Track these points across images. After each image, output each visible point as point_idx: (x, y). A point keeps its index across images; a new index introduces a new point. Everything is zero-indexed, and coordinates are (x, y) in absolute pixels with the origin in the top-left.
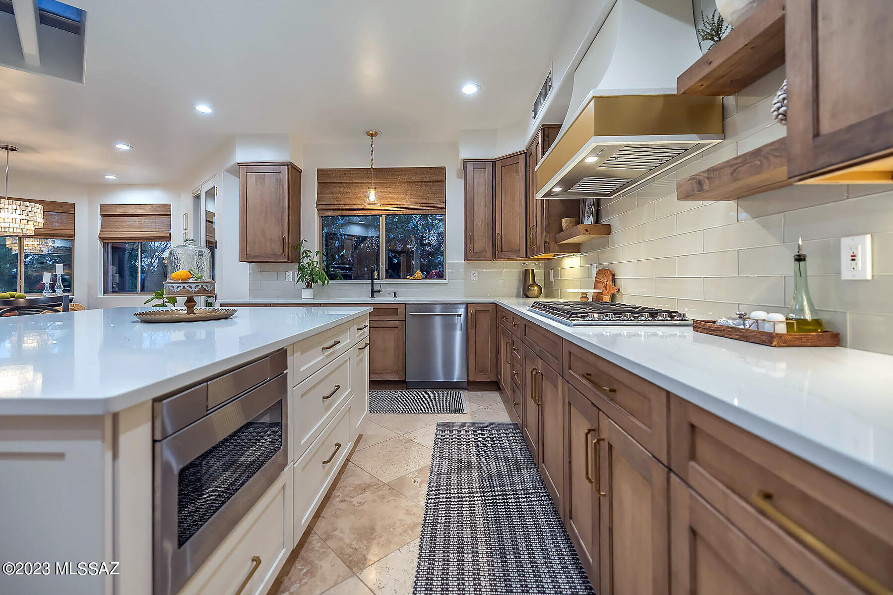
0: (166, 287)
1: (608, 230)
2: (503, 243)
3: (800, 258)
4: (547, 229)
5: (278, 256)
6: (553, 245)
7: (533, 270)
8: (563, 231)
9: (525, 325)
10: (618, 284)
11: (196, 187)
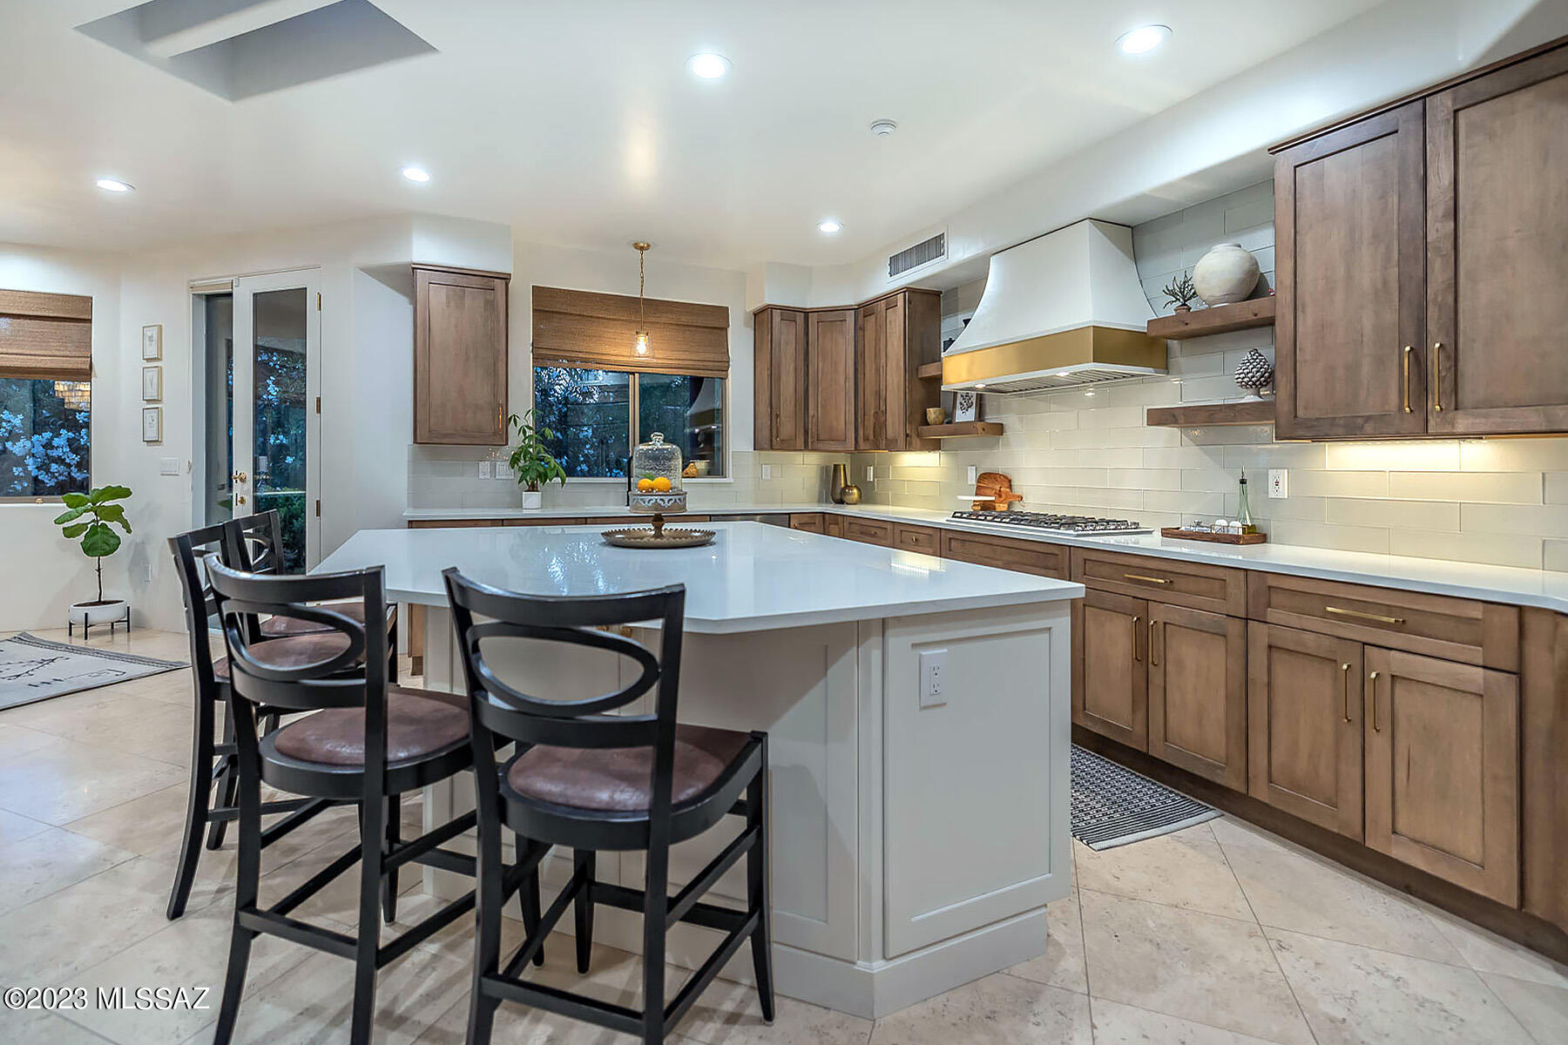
0: (634, 500)
1: (999, 429)
2: (819, 429)
3: (1243, 482)
4: (908, 419)
5: (489, 436)
6: (916, 441)
7: (844, 466)
8: (929, 425)
9: (950, 539)
10: (1017, 491)
11: (214, 281)
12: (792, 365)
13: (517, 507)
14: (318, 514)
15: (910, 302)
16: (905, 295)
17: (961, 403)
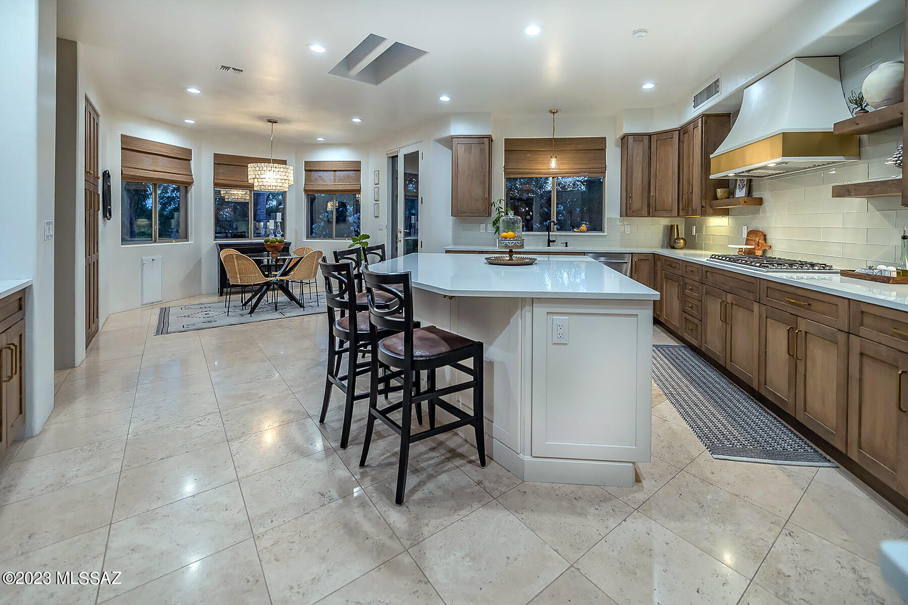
1: (760, 201)
2: (657, 204)
3: (904, 238)
4: (704, 196)
5: (481, 212)
6: (709, 209)
7: (677, 226)
8: (718, 199)
9: (707, 271)
10: (769, 242)
11: (392, 149)
12: (641, 168)
13: (494, 246)
14: (421, 247)
15: (705, 123)
16: (702, 119)
17: (739, 185)
